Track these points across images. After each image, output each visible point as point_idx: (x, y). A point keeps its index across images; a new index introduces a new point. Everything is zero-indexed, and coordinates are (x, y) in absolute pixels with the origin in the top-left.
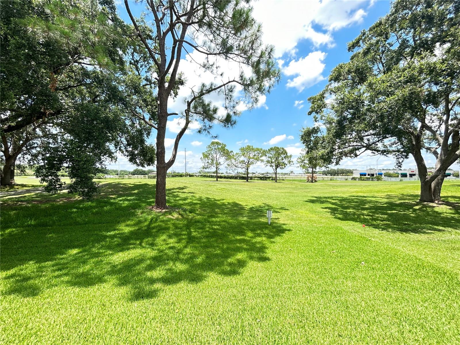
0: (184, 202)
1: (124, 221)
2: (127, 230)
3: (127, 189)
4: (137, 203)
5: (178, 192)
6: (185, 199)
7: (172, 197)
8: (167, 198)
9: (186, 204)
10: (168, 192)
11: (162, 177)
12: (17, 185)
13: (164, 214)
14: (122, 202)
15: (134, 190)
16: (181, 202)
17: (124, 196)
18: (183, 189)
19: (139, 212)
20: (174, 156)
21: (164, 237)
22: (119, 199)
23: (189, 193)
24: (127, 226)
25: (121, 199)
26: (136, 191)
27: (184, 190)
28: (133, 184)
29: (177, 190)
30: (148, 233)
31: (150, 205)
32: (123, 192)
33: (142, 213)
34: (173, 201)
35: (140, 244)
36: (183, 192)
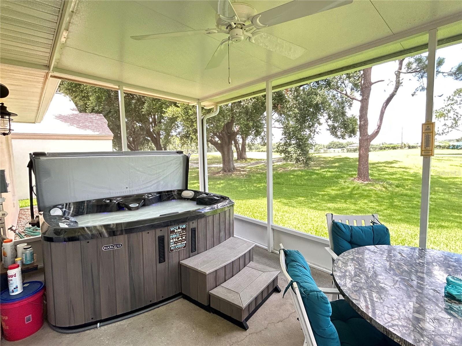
0: (391, 176)
1: (331, 186)
2: (333, 193)
3: (328, 162)
4: (339, 174)
5: (385, 166)
6: (393, 174)
7: (376, 171)
8: (370, 172)
9: (394, 179)
10: (371, 166)
11: (365, 149)
12: (248, 159)
13: (366, 185)
14: (325, 173)
15: (335, 163)
16: (387, 177)
17: (326, 168)
18: (392, 163)
19: (341, 181)
20: (379, 127)
21: (366, 201)
22: (322, 170)
23: (400, 168)
24: (333, 190)
25: (324, 170)
26: (337, 164)
27: (393, 165)
28: (333, 158)
29: (384, 165)
30: (351, 197)
31: (352, 177)
32: (325, 165)
33: (345, 182)
34: (377, 175)
35: (345, 202)
36: (391, 167)
